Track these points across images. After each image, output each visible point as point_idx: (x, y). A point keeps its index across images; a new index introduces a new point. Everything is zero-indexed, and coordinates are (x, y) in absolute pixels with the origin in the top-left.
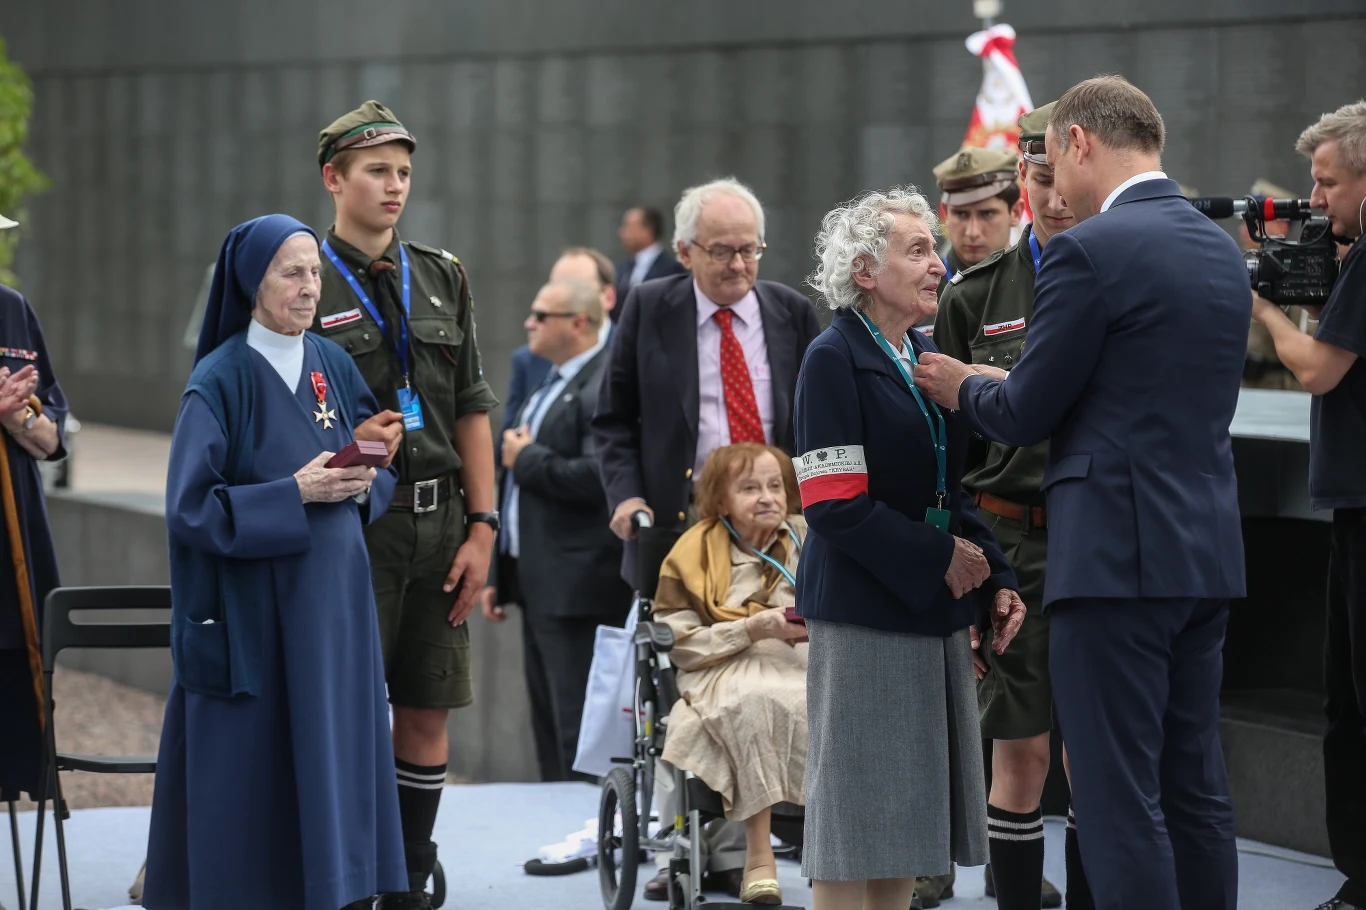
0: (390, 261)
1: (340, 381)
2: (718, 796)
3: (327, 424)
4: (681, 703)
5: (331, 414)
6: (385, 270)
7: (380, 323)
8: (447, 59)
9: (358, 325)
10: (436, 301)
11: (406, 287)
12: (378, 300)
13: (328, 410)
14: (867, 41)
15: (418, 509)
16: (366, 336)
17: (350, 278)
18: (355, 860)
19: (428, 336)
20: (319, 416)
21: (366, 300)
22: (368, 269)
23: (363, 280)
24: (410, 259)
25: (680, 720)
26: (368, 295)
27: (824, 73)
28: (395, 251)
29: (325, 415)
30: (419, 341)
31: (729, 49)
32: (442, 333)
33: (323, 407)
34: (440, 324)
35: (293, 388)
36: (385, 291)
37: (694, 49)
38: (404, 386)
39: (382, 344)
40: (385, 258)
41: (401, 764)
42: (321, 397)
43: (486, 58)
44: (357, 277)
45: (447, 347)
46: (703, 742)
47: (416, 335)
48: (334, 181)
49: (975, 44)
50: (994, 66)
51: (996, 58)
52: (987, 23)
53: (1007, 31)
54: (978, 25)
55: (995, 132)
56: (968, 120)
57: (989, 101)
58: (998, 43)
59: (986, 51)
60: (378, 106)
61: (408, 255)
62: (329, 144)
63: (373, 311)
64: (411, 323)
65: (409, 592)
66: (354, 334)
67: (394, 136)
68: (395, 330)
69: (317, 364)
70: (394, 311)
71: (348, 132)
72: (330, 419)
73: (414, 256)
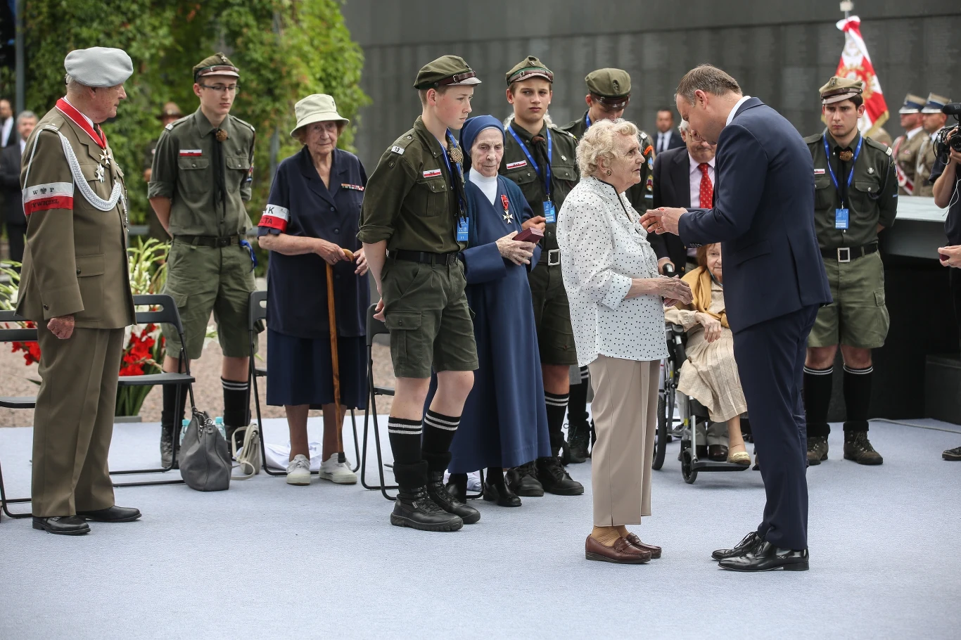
0: (542, 136)
1: (514, 199)
2: (706, 409)
3: (509, 221)
4: (687, 362)
5: (511, 216)
6: (540, 141)
7: (536, 168)
8: (572, 36)
9: (525, 168)
10: (564, 158)
11: (550, 150)
12: (536, 156)
13: (510, 214)
14: (786, 24)
15: (550, 264)
16: (529, 175)
17: (522, 145)
18: (528, 441)
19: (561, 176)
20: (505, 217)
21: (529, 156)
22: (531, 141)
23: (528, 146)
24: (552, 136)
25: (687, 369)
26: (531, 154)
27: (763, 43)
28: (544, 131)
29: (508, 217)
30: (556, 178)
31: (715, 29)
32: (567, 174)
33: (507, 213)
34: (566, 170)
35: (493, 204)
36: (540, 152)
37: (697, 29)
38: (547, 200)
39: (536, 179)
40: (539, 135)
41: (547, 394)
42: (506, 208)
43: (591, 35)
44: (525, 144)
45: (569, 181)
46: (698, 381)
47: (555, 175)
48: (511, 98)
49: (841, 25)
50: (850, 36)
51: (852, 32)
52: (846, 15)
53: (856, 19)
54: (842, 16)
55: (851, 70)
56: (837, 63)
57: (848, 54)
58: (852, 25)
59: (846, 29)
60: (531, 59)
61: (550, 132)
62: (508, 78)
63: (533, 162)
64: (552, 169)
65: (545, 305)
66: (523, 173)
67: (533, 74)
68: (544, 172)
69: (504, 191)
70: (544, 162)
71: (514, 73)
72: (510, 219)
73: (554, 135)
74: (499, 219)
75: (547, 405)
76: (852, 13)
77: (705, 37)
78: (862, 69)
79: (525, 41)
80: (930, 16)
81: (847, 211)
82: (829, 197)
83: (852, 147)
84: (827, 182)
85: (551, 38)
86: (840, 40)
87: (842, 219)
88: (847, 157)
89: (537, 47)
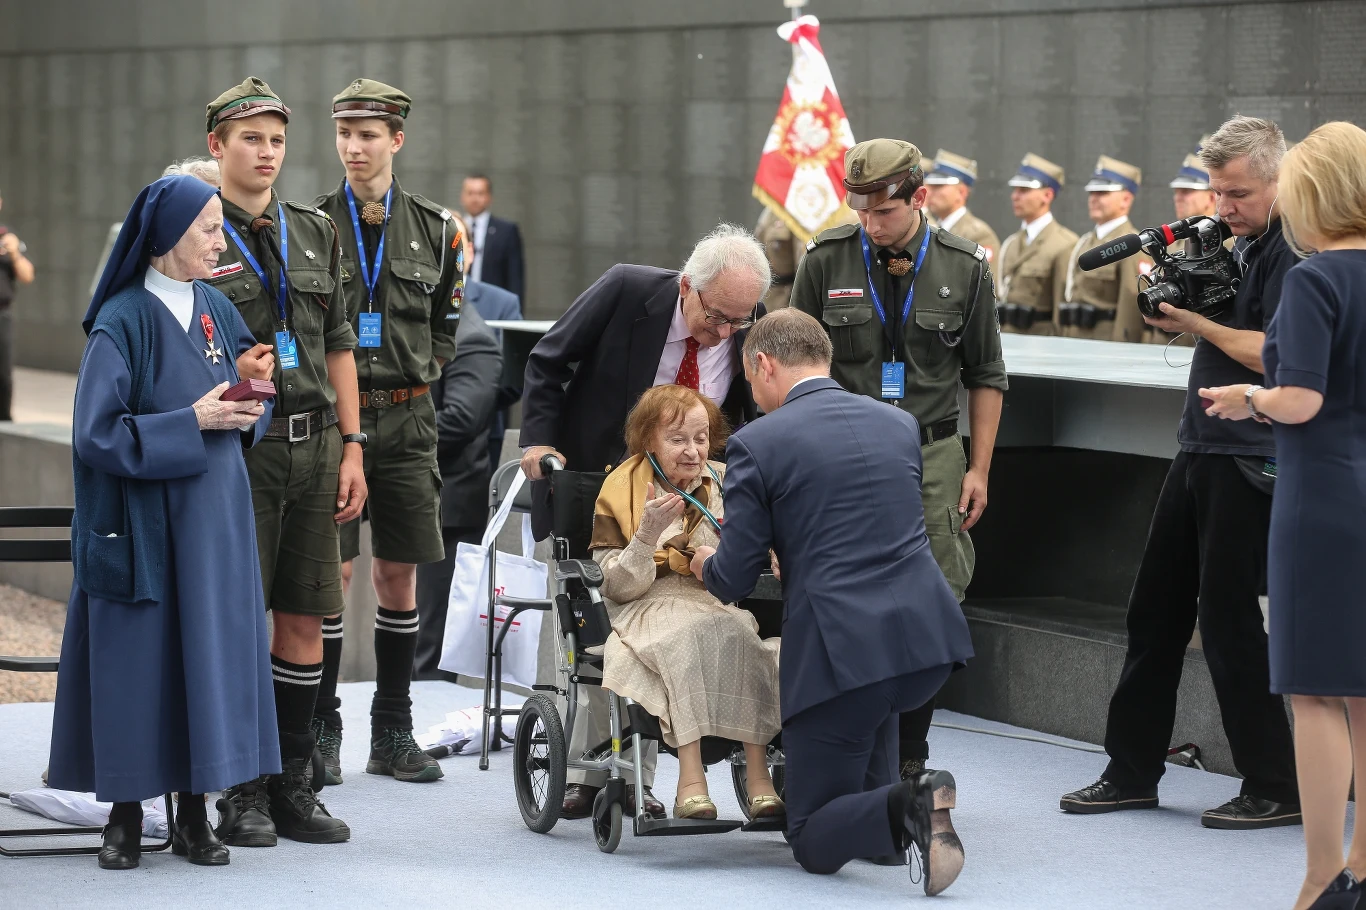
0: (270, 218)
1: (223, 321)
3: (215, 360)
4: (614, 635)
5: (219, 352)
6: (265, 227)
7: (261, 274)
8: (321, 42)
9: (240, 276)
10: (310, 254)
11: (284, 242)
12: (259, 254)
13: (216, 348)
14: (693, 28)
15: (292, 439)
16: (247, 286)
17: (234, 234)
19: (305, 286)
20: (209, 353)
21: (248, 254)
22: (250, 227)
23: (246, 236)
24: (287, 217)
26: (250, 250)
27: (654, 56)
28: (273, 210)
29: (214, 352)
30: (296, 291)
31: (570, 35)
32: (315, 283)
33: (212, 345)
34: (314, 275)
35: (187, 330)
36: (266, 245)
37: (540, 34)
38: (281, 329)
39: (261, 293)
40: (264, 216)
42: (210, 336)
43: (356, 42)
44: (238, 232)
45: (319, 295)
47: (294, 285)
48: (216, 146)
49: (785, 31)
50: (802, 52)
51: (803, 41)
52: (795, 13)
53: (812, 21)
54: (786, 15)
55: (804, 110)
56: (780, 98)
57: (797, 81)
58: (805, 31)
59: (795, 38)
60: (256, 82)
61: (285, 213)
62: (212, 116)
63: (254, 263)
64: (289, 274)
65: (286, 512)
66: (237, 284)
67: (266, 108)
68: (275, 281)
69: (206, 308)
70: (274, 262)
71: (227, 105)
72: (218, 356)
73: (290, 212)
74: (199, 358)
75: (276, 682)
76: (804, 11)
77: (554, 49)
78: (823, 107)
79: (239, 49)
80: (940, 17)
81: (901, 366)
82: (870, 341)
83: (911, 252)
84: (868, 313)
85: (285, 45)
86: (785, 57)
87: (893, 380)
88: (902, 269)
89: (262, 62)
